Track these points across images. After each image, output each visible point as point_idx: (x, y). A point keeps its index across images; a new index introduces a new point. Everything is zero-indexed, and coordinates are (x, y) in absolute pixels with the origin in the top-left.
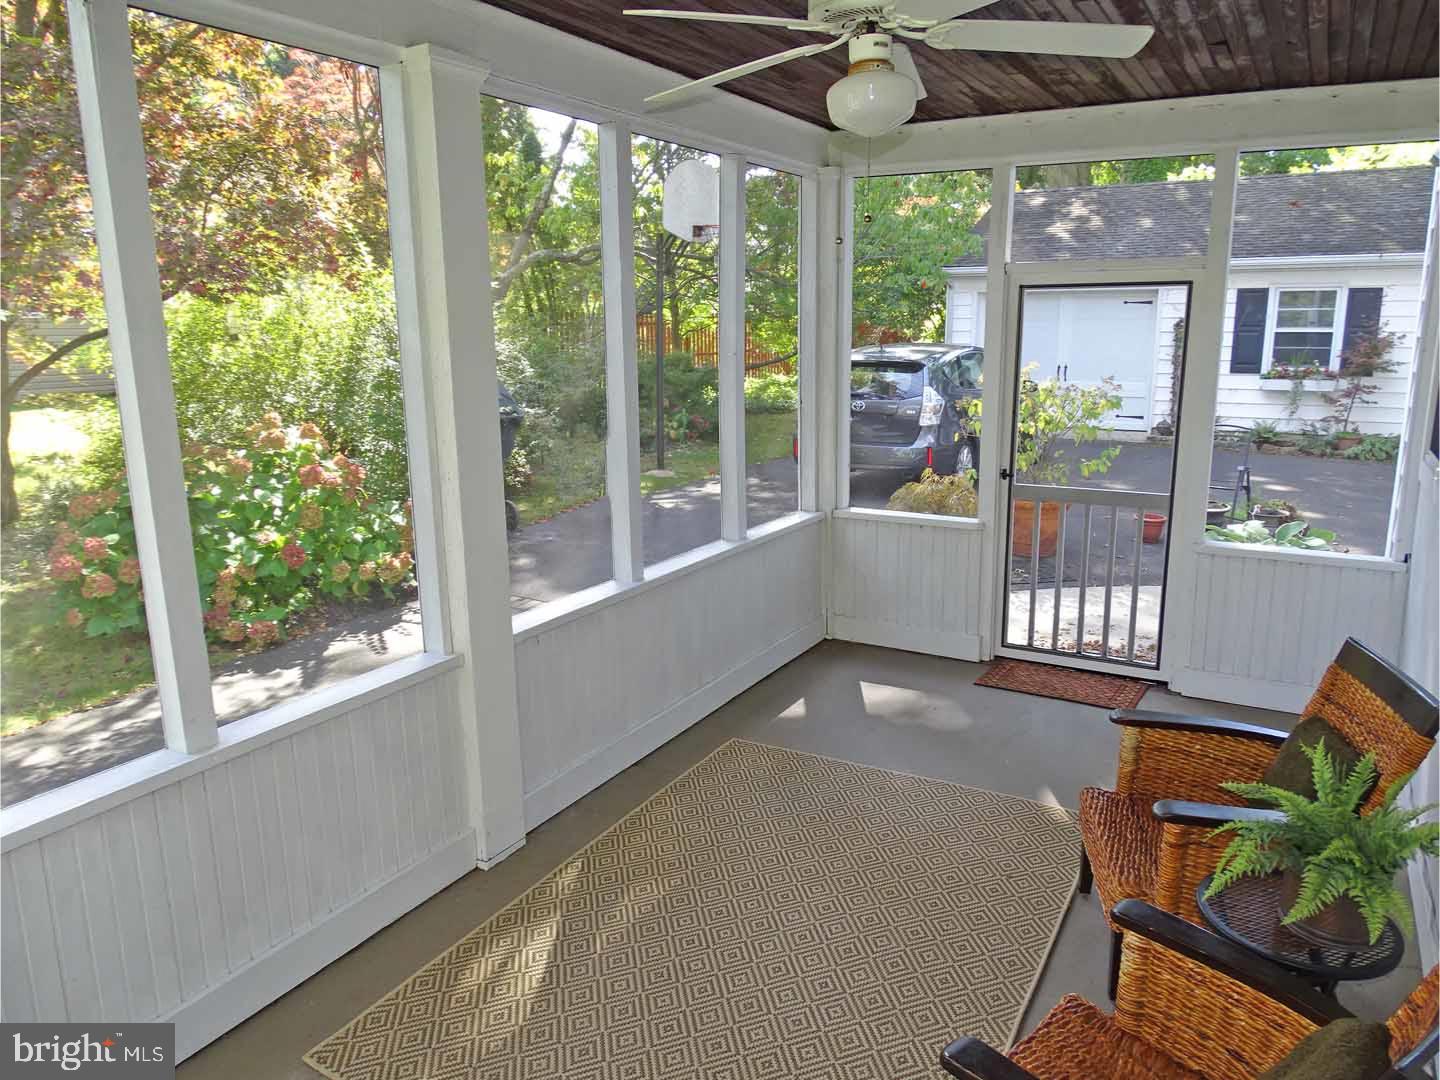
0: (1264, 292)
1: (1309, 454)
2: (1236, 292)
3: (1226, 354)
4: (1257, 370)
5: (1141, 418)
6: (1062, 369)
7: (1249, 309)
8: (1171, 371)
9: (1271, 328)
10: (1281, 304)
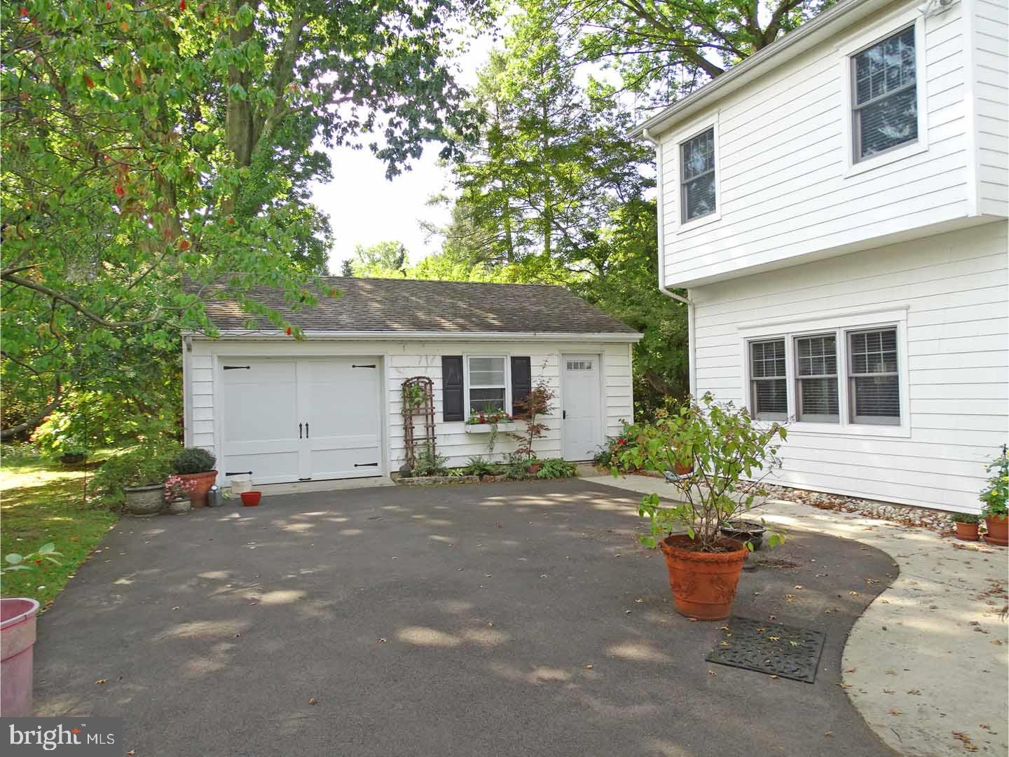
0: (460, 358)
1: (514, 479)
2: (440, 358)
3: (439, 407)
4: (462, 419)
5: (376, 464)
6: (304, 427)
7: (451, 371)
8: (403, 423)
9: (467, 387)
10: (471, 368)
